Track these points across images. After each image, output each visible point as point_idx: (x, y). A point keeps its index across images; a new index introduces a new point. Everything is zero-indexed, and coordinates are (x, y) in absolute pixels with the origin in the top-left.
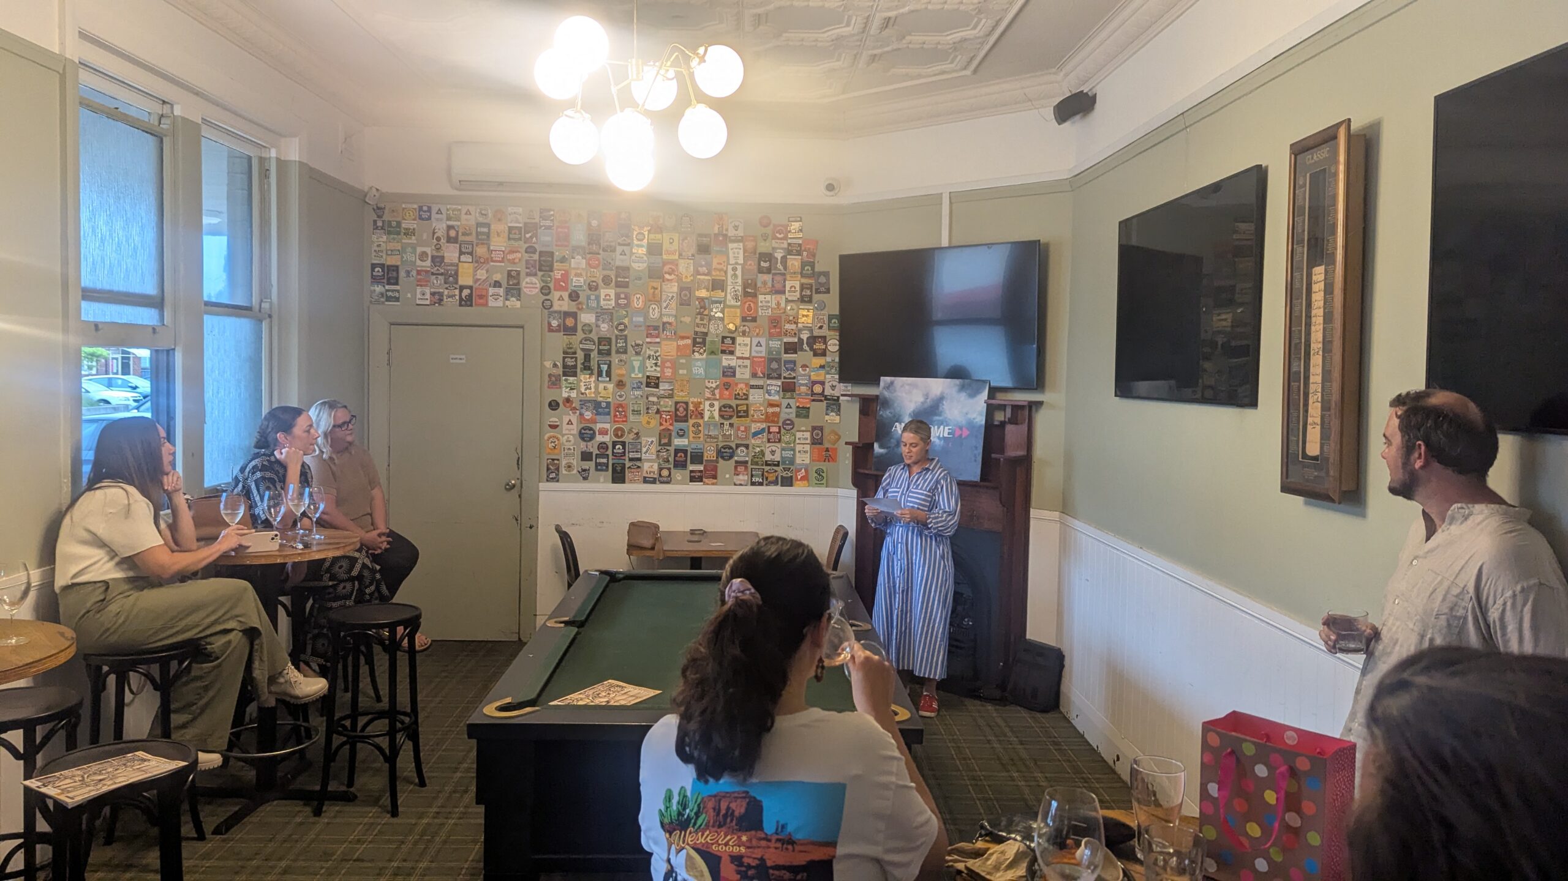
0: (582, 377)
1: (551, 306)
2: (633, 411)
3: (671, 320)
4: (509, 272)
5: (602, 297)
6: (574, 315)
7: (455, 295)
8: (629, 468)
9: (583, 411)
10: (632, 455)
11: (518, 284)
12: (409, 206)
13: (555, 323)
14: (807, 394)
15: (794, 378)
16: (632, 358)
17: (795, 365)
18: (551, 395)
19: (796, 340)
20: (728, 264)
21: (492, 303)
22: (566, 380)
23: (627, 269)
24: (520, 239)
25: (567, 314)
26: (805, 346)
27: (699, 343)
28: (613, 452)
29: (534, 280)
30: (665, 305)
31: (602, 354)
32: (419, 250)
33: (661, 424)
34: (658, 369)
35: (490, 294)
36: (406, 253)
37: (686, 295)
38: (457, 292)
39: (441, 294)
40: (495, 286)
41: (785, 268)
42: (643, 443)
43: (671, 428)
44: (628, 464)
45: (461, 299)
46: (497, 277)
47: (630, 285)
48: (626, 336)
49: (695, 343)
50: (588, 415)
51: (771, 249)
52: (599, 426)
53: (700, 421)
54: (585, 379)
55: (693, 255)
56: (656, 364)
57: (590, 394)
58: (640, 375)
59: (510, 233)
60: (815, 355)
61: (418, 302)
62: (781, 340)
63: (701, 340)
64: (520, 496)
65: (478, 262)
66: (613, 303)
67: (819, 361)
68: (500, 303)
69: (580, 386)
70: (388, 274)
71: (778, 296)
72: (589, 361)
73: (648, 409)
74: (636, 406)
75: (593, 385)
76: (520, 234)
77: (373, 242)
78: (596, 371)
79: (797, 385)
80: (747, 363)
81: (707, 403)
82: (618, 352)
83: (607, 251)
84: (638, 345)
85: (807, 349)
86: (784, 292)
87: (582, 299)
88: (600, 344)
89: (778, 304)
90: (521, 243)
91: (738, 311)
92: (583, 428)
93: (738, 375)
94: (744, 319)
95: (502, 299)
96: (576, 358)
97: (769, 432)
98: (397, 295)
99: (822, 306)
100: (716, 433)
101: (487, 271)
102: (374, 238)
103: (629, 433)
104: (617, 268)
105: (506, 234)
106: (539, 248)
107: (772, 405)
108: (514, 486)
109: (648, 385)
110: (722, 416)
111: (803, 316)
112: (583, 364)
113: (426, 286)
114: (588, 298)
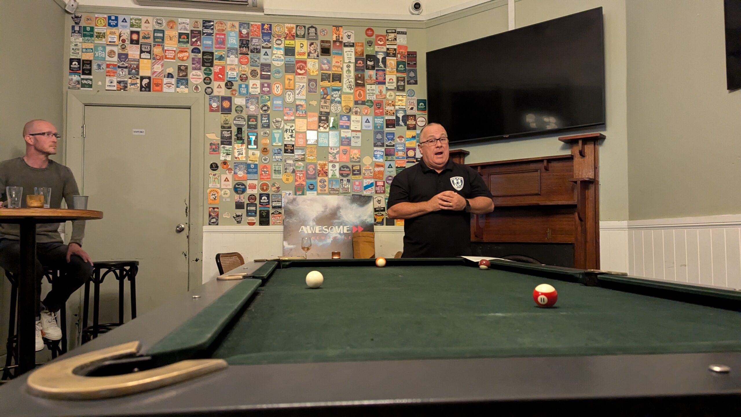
0: (236, 146)
1: (212, 92)
2: (275, 170)
3: (303, 103)
4: (179, 68)
5: (251, 85)
6: (229, 99)
7: (136, 84)
8: (273, 213)
9: (237, 171)
10: (274, 204)
11: (186, 75)
12: (101, 16)
13: (215, 105)
14: (403, 158)
15: (393, 146)
16: (274, 131)
17: (394, 137)
18: (212, 159)
19: (394, 118)
20: (344, 62)
21: (165, 89)
22: (224, 147)
23: (269, 65)
24: (188, 42)
25: (224, 99)
26: (401, 122)
27: (323, 120)
28: (260, 202)
29: (199, 72)
30: (297, 92)
31: (251, 128)
32: (108, 49)
33: (296, 181)
34: (293, 139)
35: (165, 83)
36: (98, 51)
37: (313, 85)
38: (138, 81)
39: (126, 83)
40: (168, 77)
41: (385, 66)
42: (283, 194)
43: (304, 183)
44: (271, 211)
45: (141, 87)
46: (170, 70)
47: (271, 77)
48: (269, 115)
49: (320, 120)
50: (241, 174)
51: (375, 52)
52: (249, 182)
53: (326, 178)
54: (238, 147)
55: (318, 56)
56: (292, 136)
57: (242, 158)
58: (280, 144)
59: (180, 37)
60: (409, 129)
61: (107, 88)
62: (383, 118)
63: (324, 118)
64: (188, 237)
65: (155, 59)
66: (258, 90)
67: (412, 133)
68: (172, 90)
69: (233, 152)
70: (83, 66)
71: (381, 86)
72: (241, 133)
73: (286, 169)
74: (277, 167)
75: (244, 152)
76: (188, 38)
77: (72, 42)
78: (246, 141)
79: (396, 151)
80: (359, 134)
81: (330, 165)
82: (263, 127)
83: (254, 52)
84: (278, 122)
85: (402, 124)
86: (384, 83)
87: (235, 86)
88: (249, 120)
89: (381, 92)
90: (189, 45)
91: (352, 96)
92: (237, 184)
93: (353, 144)
94: (356, 103)
95: (173, 86)
96: (231, 131)
97: (377, 186)
98: (90, 82)
99: (412, 93)
100: (338, 187)
101: (162, 66)
102: (73, 39)
103: (272, 186)
104: (263, 65)
105: (177, 39)
106: (202, 49)
107: (378, 166)
108: (182, 230)
109: (286, 151)
110: (341, 175)
111: (399, 100)
112: (237, 135)
113: (114, 76)
114: (240, 86)
